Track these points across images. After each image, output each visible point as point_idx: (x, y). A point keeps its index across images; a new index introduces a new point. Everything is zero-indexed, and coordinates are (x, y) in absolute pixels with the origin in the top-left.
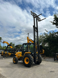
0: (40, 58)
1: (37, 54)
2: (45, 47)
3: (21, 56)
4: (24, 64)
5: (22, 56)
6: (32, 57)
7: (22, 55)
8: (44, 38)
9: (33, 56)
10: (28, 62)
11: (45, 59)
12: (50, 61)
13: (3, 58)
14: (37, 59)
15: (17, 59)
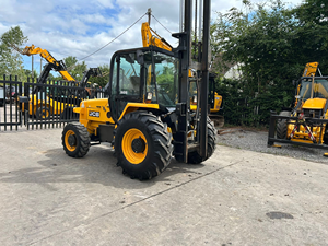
0: (209, 136)
1: (192, 111)
2: (226, 81)
3: (104, 118)
4: (118, 164)
5: (111, 120)
6: (166, 131)
7: (109, 115)
8: (227, 39)
9: (171, 125)
10: (143, 152)
11: (224, 136)
12: (249, 148)
13: (17, 124)
14: (190, 141)
15: (85, 134)
